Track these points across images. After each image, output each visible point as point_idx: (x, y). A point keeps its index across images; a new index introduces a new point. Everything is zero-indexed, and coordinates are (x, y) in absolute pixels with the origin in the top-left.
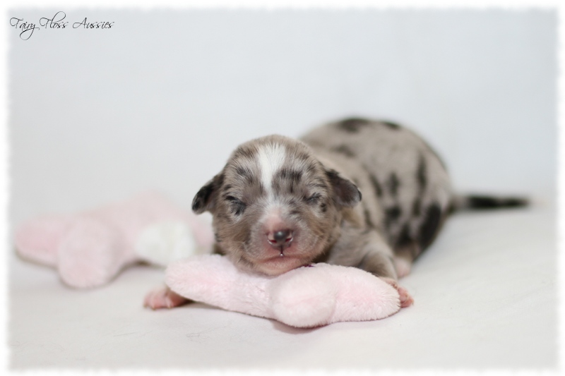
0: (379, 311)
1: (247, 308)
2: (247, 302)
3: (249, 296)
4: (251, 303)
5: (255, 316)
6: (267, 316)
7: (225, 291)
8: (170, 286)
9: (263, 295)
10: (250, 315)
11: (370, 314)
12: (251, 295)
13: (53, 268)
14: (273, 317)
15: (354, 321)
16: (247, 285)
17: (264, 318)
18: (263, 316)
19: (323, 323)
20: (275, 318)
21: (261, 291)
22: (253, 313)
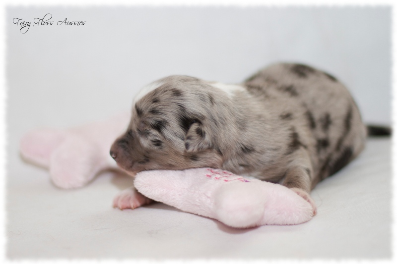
0: (296, 218)
1: (195, 210)
2: (196, 205)
3: (198, 201)
4: (198, 206)
5: (201, 216)
6: (210, 216)
7: (180, 195)
8: (137, 189)
9: (209, 201)
10: (197, 215)
11: (289, 220)
12: (199, 200)
13: (46, 168)
14: (215, 218)
15: (277, 225)
16: (197, 192)
17: (208, 218)
18: (207, 216)
19: (254, 225)
20: (217, 219)
21: (208, 197)
22: (199, 214)
